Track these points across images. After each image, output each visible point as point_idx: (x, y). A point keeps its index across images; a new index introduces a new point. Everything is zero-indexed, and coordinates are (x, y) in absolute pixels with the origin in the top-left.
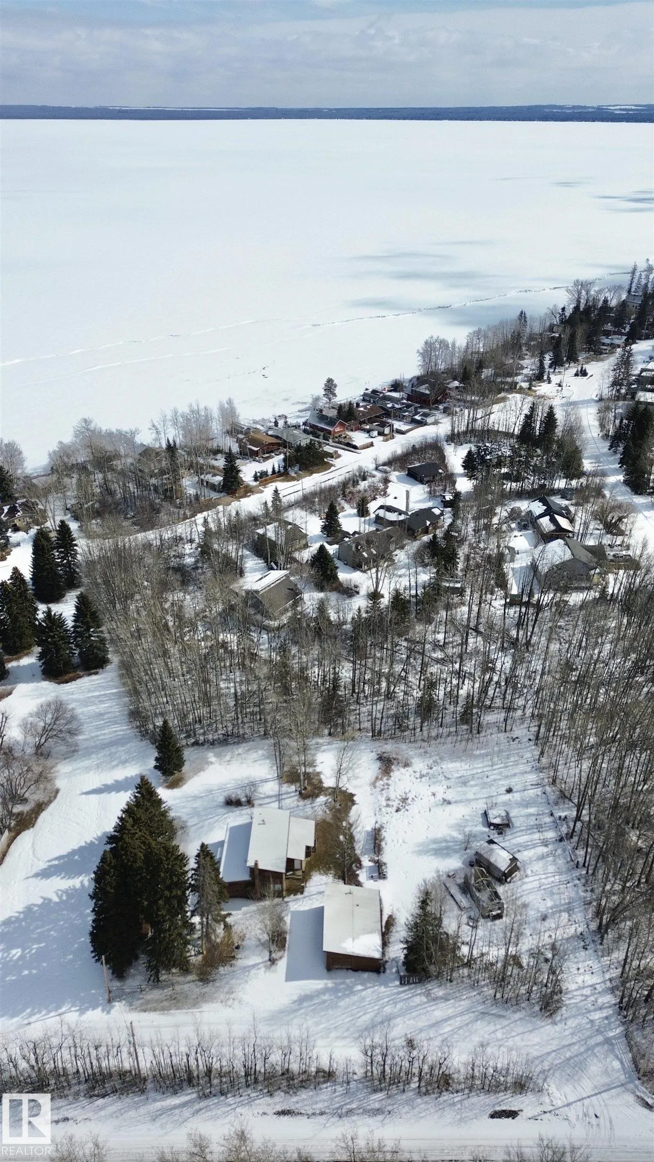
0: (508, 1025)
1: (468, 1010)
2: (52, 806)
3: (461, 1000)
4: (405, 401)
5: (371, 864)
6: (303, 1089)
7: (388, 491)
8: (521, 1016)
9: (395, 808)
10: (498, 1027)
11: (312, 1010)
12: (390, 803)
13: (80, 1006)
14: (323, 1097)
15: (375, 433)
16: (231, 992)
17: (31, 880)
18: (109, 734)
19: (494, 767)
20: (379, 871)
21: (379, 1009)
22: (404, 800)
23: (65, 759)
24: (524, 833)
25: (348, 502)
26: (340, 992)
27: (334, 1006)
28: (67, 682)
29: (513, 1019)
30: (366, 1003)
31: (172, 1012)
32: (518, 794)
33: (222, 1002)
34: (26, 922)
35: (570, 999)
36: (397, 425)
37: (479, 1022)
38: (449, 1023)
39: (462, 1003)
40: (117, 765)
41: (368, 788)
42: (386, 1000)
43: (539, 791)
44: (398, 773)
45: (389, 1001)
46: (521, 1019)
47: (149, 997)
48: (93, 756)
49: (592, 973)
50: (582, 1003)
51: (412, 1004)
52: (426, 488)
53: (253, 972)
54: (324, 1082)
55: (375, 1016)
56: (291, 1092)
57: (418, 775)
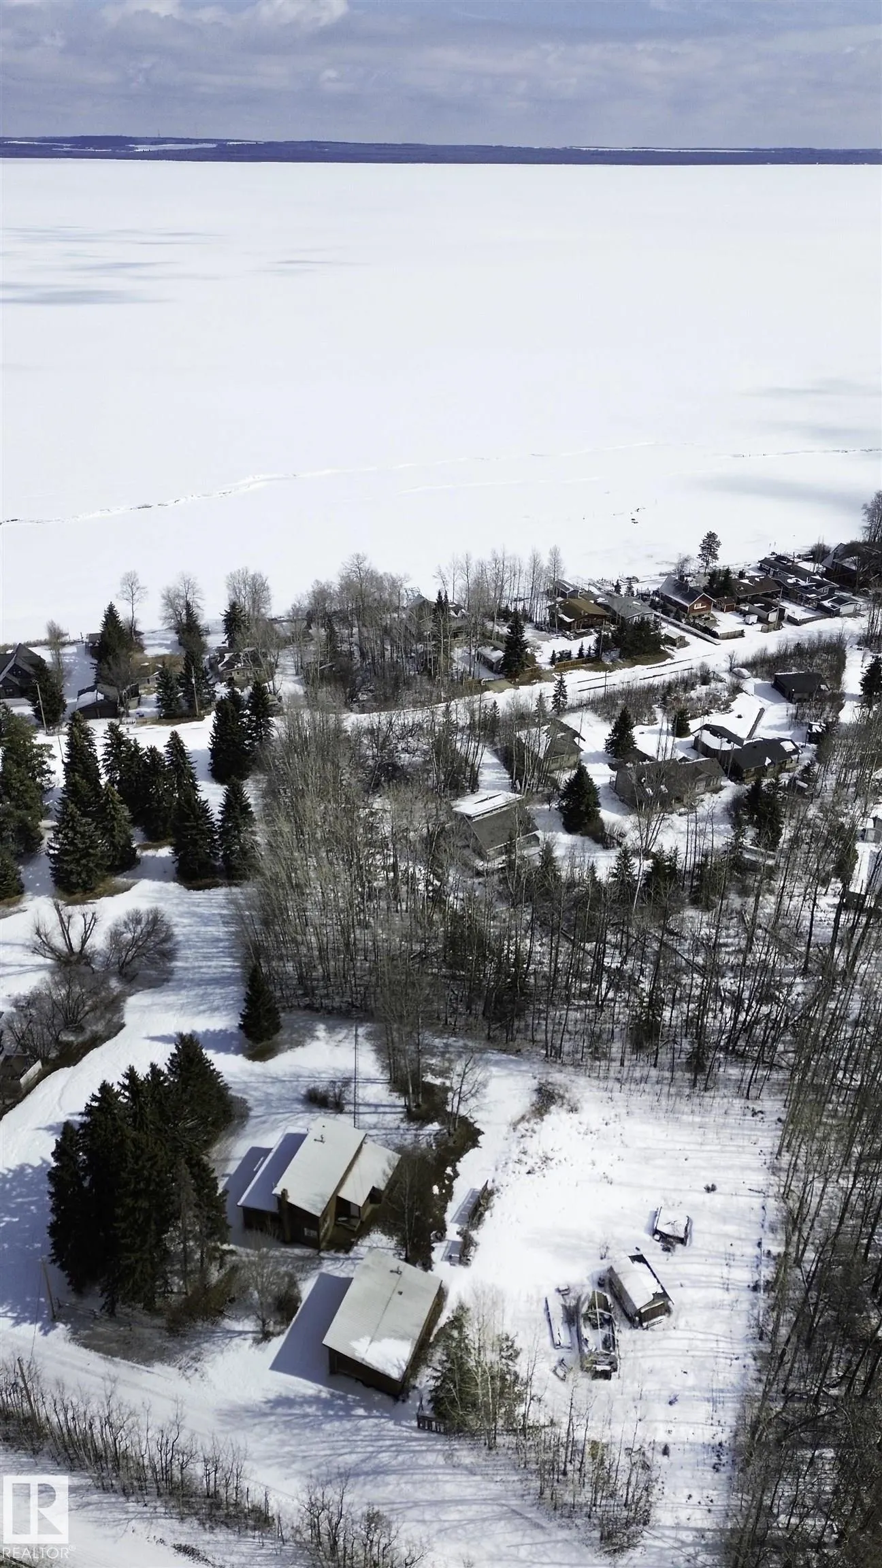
0: (542, 1543)
1: (495, 1500)
2: (109, 1043)
3: (492, 1481)
4: (818, 577)
5: (459, 1239)
6: (224, 1527)
7: (733, 705)
8: (568, 1538)
9: (527, 1168)
10: (527, 1540)
11: (285, 1422)
12: (524, 1158)
13: (19, 1314)
14: (244, 1548)
15: (754, 618)
16: (196, 1359)
17: (41, 1131)
18: (215, 968)
19: (704, 1148)
20: (463, 1253)
21: (373, 1452)
22: (546, 1159)
23: (150, 988)
24: (703, 1260)
25: (665, 711)
26: (332, 1410)
27: (315, 1426)
28: (199, 889)
29: (553, 1538)
30: (359, 1438)
31: (117, 1359)
32: (722, 1197)
33: (180, 1369)
34: (11, 1185)
35: (656, 1538)
36: (793, 610)
37: (502, 1523)
38: (460, 1508)
39: (492, 1485)
40: (204, 1011)
41: (505, 1129)
42: (388, 1443)
43: (757, 1202)
44: (557, 1116)
45: (392, 1446)
46: (566, 1540)
47: (100, 1330)
48: (183, 992)
49: (709, 1511)
50: (672, 1552)
51: (421, 1462)
52: (792, 709)
53: (237, 1340)
54: (255, 1529)
55: (363, 1461)
56: (207, 1526)
57: (583, 1129)
